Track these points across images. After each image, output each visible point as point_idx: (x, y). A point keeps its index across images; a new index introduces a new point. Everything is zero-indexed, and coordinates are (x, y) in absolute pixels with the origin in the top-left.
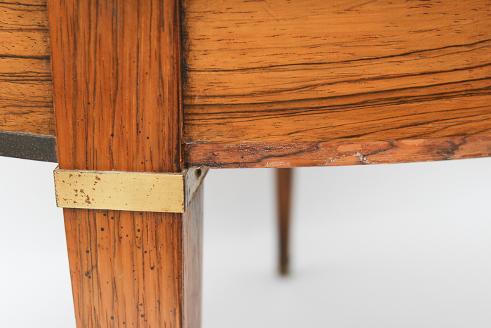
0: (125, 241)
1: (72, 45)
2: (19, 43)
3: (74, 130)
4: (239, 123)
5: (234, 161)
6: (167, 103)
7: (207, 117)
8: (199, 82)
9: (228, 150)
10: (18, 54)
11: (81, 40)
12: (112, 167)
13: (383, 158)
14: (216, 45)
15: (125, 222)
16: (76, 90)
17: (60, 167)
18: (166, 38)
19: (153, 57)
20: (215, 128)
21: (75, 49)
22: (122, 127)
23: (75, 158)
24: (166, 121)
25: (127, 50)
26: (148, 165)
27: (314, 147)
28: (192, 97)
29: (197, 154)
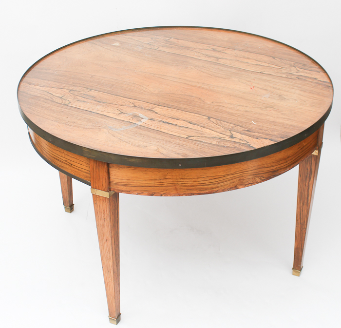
3: (93, 182)
6: (106, 182)
7: (113, 185)
8: (112, 180)
10: (86, 170)
11: (94, 171)
12: (99, 189)
14: (114, 175)
15: (101, 198)
16: (94, 177)
17: (92, 187)
18: (106, 173)
19: (104, 176)
22: (100, 184)
24: (106, 185)
25: (101, 174)
26: (104, 190)
27: (129, 191)
29: (112, 189)
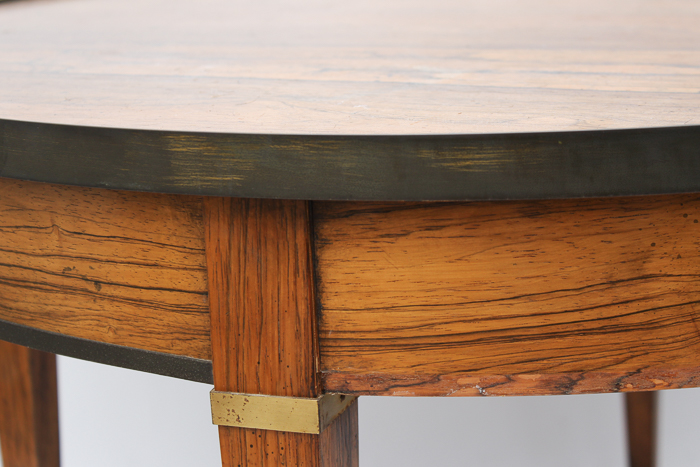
0: (271, 457)
1: (225, 285)
2: (185, 280)
3: (227, 357)
4: (367, 355)
5: (364, 388)
6: (303, 337)
7: (340, 349)
8: (332, 319)
9: (359, 379)
10: (183, 288)
11: (232, 282)
12: (258, 391)
13: (501, 391)
14: (345, 288)
15: (270, 440)
16: (229, 323)
17: (216, 389)
18: (301, 283)
19: (291, 298)
20: (347, 359)
21: (228, 288)
22: (267, 356)
23: (228, 382)
24: (303, 353)
25: (270, 291)
26: (289, 390)
27: (435, 379)
28: (326, 332)
29: (332, 382)
